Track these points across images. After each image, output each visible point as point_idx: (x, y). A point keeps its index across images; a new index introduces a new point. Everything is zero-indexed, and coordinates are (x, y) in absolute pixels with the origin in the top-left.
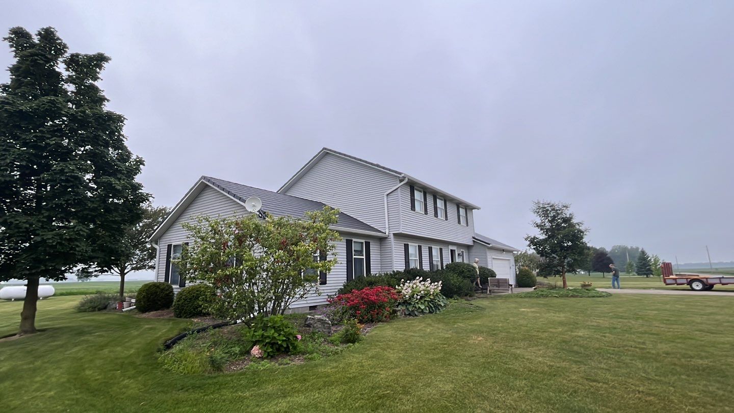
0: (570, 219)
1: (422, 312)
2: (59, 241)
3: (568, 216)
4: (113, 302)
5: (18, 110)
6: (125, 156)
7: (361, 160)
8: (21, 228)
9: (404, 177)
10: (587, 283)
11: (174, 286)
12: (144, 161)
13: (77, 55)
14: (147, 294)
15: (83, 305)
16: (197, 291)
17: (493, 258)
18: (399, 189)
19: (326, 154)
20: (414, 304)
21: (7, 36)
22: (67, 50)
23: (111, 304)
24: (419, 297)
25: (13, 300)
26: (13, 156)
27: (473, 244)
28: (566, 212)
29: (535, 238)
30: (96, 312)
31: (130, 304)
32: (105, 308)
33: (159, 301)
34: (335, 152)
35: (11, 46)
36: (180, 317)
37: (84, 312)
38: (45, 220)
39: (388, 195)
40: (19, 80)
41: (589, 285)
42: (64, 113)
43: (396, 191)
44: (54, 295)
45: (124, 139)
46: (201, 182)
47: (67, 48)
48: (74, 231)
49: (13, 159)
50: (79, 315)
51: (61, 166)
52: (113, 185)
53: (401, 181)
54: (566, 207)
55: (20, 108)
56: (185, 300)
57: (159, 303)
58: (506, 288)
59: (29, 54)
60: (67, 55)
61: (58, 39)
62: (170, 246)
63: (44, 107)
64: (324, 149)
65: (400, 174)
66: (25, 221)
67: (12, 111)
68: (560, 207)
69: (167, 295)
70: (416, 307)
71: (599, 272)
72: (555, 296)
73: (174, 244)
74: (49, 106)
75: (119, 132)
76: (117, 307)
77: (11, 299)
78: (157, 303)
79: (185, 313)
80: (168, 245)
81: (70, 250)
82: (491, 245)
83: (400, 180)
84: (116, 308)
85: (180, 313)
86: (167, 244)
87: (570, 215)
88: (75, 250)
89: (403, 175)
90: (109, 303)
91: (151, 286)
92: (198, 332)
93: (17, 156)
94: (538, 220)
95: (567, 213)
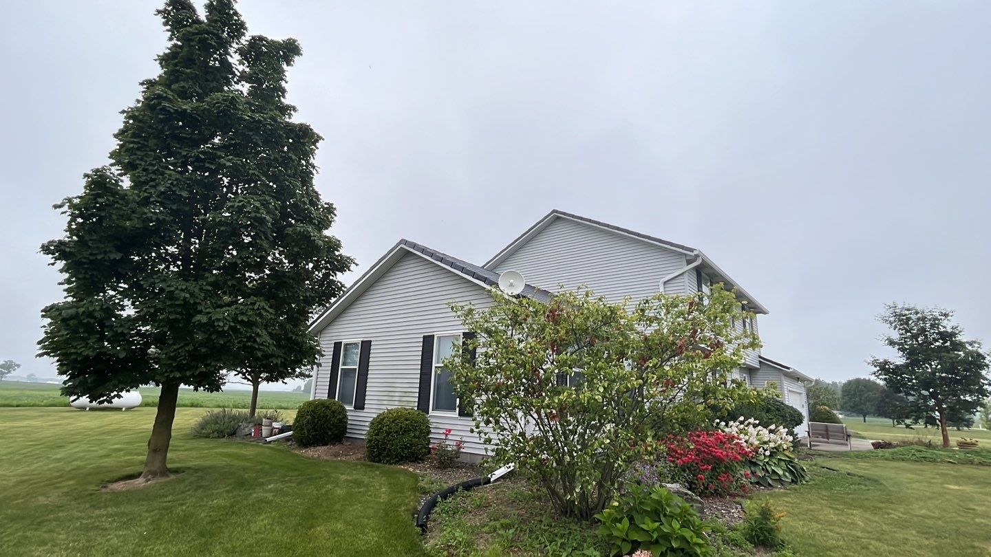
0: (953, 335)
1: (780, 481)
2: (232, 324)
3: (949, 330)
4: (246, 425)
5: (180, 110)
6: (314, 198)
7: (618, 229)
8: (177, 299)
9: (697, 256)
10: (968, 440)
11: (347, 408)
12: (335, 209)
13: (261, 39)
14: (313, 418)
15: (204, 425)
16: (407, 420)
17: (790, 391)
18: (686, 275)
19: (556, 218)
20: (764, 465)
21: (161, 8)
22: (245, 31)
23: (242, 427)
24: (768, 453)
25: (88, 409)
26: (170, 182)
27: (758, 367)
28: (945, 323)
29: (886, 362)
30: (224, 440)
31: (272, 430)
32: (233, 434)
33: (330, 429)
34: (573, 216)
35: (166, 24)
36: (379, 461)
37: (206, 437)
38: (210, 288)
39: (665, 283)
40: (178, 71)
41: (974, 444)
42: (248, 118)
43: (681, 277)
44: (140, 406)
45: (314, 172)
46: (399, 247)
47: (246, 29)
48: (253, 309)
49: (168, 185)
50: (202, 443)
51: (242, 201)
52: (312, 238)
53: (689, 262)
54: (946, 315)
55: (184, 107)
56: (388, 433)
57: (330, 433)
58: (842, 441)
59: (197, 31)
60: (244, 40)
61: (236, 13)
62: (337, 346)
63: (219, 107)
64: (554, 211)
65: (692, 250)
66: (184, 287)
67: (172, 111)
68: (937, 314)
69: (340, 421)
70: (767, 471)
71: (886, 417)
72: (950, 462)
73: (344, 341)
74: (226, 106)
75: (307, 161)
76: (253, 434)
77: (86, 409)
78: (327, 433)
79: (388, 456)
80: (335, 343)
81: (247, 341)
82: (791, 370)
83: (687, 260)
84: (251, 434)
85: (380, 454)
86: (333, 342)
87: (952, 328)
88: (255, 341)
89: (696, 253)
90: (239, 426)
91: (318, 405)
92: (445, 497)
93: (175, 182)
94: (896, 335)
95: (947, 325)
